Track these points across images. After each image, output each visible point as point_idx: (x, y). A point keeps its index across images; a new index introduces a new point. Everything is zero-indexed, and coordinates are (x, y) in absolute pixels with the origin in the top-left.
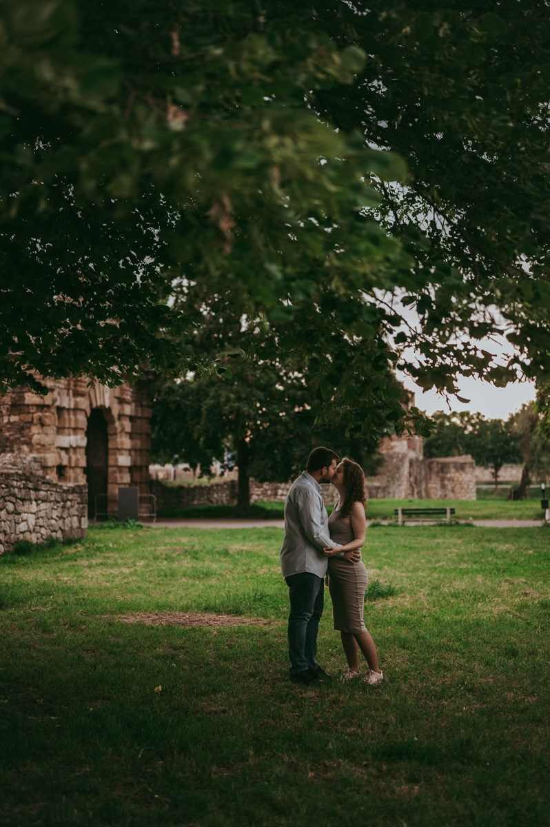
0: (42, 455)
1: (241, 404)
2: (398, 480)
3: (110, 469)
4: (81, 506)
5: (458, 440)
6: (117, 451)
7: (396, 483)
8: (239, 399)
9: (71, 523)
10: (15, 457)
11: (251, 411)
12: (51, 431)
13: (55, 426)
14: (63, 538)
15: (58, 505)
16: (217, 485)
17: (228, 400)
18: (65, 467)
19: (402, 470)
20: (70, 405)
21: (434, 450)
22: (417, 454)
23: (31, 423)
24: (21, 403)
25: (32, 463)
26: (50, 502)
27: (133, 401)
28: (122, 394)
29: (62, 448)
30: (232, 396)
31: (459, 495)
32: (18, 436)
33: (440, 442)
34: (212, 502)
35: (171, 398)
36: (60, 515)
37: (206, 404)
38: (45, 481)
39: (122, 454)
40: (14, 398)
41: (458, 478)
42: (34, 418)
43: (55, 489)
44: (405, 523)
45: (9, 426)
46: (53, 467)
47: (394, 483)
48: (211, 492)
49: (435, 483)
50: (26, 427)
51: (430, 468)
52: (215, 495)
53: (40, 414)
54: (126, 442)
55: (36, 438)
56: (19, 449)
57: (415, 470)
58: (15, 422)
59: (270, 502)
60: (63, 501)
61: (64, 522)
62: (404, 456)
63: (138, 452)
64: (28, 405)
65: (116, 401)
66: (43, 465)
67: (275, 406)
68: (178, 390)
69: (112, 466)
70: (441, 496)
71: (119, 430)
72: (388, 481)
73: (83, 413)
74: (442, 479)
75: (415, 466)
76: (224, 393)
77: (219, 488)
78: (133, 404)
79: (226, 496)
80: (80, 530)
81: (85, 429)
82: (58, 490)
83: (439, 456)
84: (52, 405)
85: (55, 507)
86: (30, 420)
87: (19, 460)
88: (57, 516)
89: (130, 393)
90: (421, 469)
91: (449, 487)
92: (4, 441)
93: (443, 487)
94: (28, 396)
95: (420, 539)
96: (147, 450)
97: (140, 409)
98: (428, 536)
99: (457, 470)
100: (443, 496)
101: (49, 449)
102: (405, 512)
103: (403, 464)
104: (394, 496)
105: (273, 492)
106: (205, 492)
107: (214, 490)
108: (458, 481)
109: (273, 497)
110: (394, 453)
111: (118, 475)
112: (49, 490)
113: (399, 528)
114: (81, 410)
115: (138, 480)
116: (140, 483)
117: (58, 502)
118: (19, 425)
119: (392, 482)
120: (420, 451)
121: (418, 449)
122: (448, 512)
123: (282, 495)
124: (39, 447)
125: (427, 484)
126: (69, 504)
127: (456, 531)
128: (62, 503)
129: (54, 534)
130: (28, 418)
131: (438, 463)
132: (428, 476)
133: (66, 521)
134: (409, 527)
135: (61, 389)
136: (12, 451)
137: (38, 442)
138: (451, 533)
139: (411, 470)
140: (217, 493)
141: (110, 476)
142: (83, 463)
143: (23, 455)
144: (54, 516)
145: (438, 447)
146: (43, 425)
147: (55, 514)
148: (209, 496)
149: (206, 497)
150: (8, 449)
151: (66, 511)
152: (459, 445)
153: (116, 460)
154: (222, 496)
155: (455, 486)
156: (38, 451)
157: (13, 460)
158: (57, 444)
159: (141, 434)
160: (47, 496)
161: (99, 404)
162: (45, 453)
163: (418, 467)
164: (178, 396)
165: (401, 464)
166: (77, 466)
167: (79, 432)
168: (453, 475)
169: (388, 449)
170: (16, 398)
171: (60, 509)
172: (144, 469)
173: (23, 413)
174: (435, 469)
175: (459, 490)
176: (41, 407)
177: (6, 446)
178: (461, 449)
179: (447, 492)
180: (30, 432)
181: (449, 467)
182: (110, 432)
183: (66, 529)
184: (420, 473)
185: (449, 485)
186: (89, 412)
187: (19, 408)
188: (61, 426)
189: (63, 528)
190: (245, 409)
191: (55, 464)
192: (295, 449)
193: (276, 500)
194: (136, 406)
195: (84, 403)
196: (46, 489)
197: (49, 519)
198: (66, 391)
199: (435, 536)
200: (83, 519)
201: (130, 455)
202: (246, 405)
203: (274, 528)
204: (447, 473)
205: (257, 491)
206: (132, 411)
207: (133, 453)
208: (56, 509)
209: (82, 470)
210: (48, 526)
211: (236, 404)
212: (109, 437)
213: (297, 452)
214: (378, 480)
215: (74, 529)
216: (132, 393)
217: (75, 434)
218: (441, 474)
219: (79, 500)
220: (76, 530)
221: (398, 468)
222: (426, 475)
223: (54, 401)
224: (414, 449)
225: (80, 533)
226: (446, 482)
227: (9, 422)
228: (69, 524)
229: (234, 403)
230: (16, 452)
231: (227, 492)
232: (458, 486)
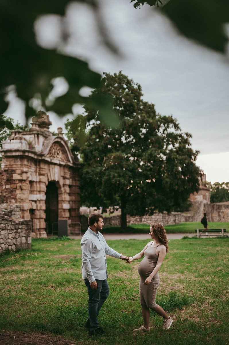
0: (21, 204)
1: (120, 179)
2: (199, 213)
3: (59, 211)
4: (27, 231)
5: (226, 195)
6: (62, 202)
7: (198, 214)
8: (119, 176)
9: (21, 240)
10: (8, 206)
11: (125, 182)
12: (26, 192)
13: (28, 190)
14: (16, 249)
15: (13, 231)
16: (114, 217)
17: (114, 176)
18: (35, 210)
19: (200, 209)
20: (37, 179)
21: (215, 199)
22: (207, 201)
23: (16, 188)
24: (11, 179)
25: (16, 208)
26: (8, 230)
27: (71, 178)
28: (65, 174)
29: (33, 201)
30: (116, 175)
31: (226, 219)
32: (10, 195)
33: (217, 196)
34: (111, 225)
35: (88, 176)
36: (13, 237)
37: (104, 179)
38: (4, 219)
39: (65, 203)
40: (8, 177)
41: (226, 212)
42: (18, 186)
43: (10, 223)
44: (201, 237)
45: (5, 190)
46: (28, 210)
47: (197, 214)
48: (111, 220)
49: (215, 214)
50: (14, 191)
51: (213, 207)
52: (113, 222)
53: (20, 184)
54: (67, 197)
55: (18, 196)
56: (10, 201)
57: (206, 209)
58: (8, 188)
59: (139, 225)
60: (16, 229)
61: (16, 240)
62: (201, 202)
63: (74, 202)
64: (15, 180)
65: (62, 178)
66: (22, 209)
67: (137, 179)
68: (91, 172)
69: (60, 209)
70: (218, 220)
71: (63, 191)
72: (194, 214)
73: (44, 184)
74: (219, 212)
75: (206, 206)
76: (112, 173)
77: (115, 218)
78: (71, 180)
79: (119, 222)
80: (27, 244)
81: (45, 191)
82: (13, 223)
83: (217, 202)
84: (27, 180)
85: (11, 233)
86: (16, 187)
87: (9, 207)
88: (12, 237)
89: (69, 174)
90: (209, 208)
91: (222, 216)
92: (3, 198)
93: (219, 216)
94: (14, 175)
95: (207, 247)
96: (78, 201)
97: (74, 182)
98: (212, 245)
99: (225, 208)
100: (219, 220)
101: (25, 201)
102: (200, 231)
103: (201, 206)
104: (197, 220)
105: (140, 220)
106: (108, 220)
107: (112, 219)
108: (226, 213)
109: (140, 222)
110: (197, 201)
111: (63, 213)
112: (6, 224)
113: (197, 240)
114: (43, 182)
115: (74, 215)
116: (75, 217)
117: (13, 230)
118: (10, 190)
119: (196, 214)
120: (208, 200)
121: (207, 199)
122: (223, 231)
123: (144, 221)
124: (20, 200)
125: (212, 214)
126: (19, 230)
127: (227, 241)
128: (15, 230)
129: (10, 247)
130: (15, 186)
131: (217, 205)
132: (212, 211)
133: (18, 240)
134: (203, 239)
135: (32, 172)
136: (7, 202)
137: (19, 198)
138: (225, 243)
139: (205, 209)
140: (114, 221)
141: (59, 214)
142: (44, 208)
143: (11, 204)
144: (10, 237)
145: (217, 198)
146: (22, 189)
147: (10, 236)
148: (110, 222)
149: (108, 223)
150: (5, 201)
151: (18, 234)
152: (226, 197)
153: (62, 206)
154: (116, 222)
155: (225, 215)
156: (20, 202)
157: (6, 207)
158: (30, 199)
159: (75, 194)
160: (5, 227)
161: (52, 179)
162: (23, 203)
163: (207, 207)
164: (91, 175)
165: (200, 206)
166: (41, 209)
167: (42, 193)
168: (224, 210)
169: (194, 199)
170: (9, 177)
171: (14, 234)
172: (77, 210)
173: (12, 184)
174: (215, 208)
175: (226, 217)
176: (21, 181)
177: (4, 200)
178: (227, 199)
179: (221, 218)
180: (16, 193)
181: (222, 207)
182: (59, 192)
183: (18, 244)
184: (209, 210)
185: (222, 215)
186: (47, 183)
187: (10, 181)
188: (32, 190)
189: (15, 243)
190: (122, 181)
191: (28, 208)
192: (147, 200)
193: (141, 224)
194: (72, 180)
195: (44, 179)
196: (5, 223)
197: (7, 239)
198: (35, 173)
199: (216, 246)
200: (28, 238)
201: (69, 203)
202: (123, 179)
203: (134, 240)
204: (221, 210)
205: (133, 219)
206: (70, 183)
207: (71, 203)
208: (12, 234)
209: (44, 211)
210: (6, 243)
211: (118, 179)
212: (59, 195)
213: (148, 201)
214: (190, 213)
215: (23, 244)
216: (70, 174)
217: (40, 194)
218: (218, 210)
219: (26, 228)
220: (24, 244)
221: (199, 208)
222: (211, 210)
223: (28, 178)
224: (206, 199)
225: (27, 246)
226: (221, 214)
227: (6, 189)
228: (20, 241)
229: (117, 178)
230: (9, 203)
231: (119, 220)
232: (226, 215)
